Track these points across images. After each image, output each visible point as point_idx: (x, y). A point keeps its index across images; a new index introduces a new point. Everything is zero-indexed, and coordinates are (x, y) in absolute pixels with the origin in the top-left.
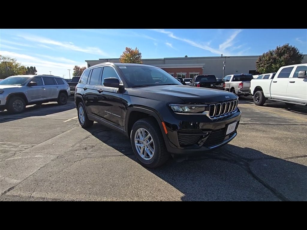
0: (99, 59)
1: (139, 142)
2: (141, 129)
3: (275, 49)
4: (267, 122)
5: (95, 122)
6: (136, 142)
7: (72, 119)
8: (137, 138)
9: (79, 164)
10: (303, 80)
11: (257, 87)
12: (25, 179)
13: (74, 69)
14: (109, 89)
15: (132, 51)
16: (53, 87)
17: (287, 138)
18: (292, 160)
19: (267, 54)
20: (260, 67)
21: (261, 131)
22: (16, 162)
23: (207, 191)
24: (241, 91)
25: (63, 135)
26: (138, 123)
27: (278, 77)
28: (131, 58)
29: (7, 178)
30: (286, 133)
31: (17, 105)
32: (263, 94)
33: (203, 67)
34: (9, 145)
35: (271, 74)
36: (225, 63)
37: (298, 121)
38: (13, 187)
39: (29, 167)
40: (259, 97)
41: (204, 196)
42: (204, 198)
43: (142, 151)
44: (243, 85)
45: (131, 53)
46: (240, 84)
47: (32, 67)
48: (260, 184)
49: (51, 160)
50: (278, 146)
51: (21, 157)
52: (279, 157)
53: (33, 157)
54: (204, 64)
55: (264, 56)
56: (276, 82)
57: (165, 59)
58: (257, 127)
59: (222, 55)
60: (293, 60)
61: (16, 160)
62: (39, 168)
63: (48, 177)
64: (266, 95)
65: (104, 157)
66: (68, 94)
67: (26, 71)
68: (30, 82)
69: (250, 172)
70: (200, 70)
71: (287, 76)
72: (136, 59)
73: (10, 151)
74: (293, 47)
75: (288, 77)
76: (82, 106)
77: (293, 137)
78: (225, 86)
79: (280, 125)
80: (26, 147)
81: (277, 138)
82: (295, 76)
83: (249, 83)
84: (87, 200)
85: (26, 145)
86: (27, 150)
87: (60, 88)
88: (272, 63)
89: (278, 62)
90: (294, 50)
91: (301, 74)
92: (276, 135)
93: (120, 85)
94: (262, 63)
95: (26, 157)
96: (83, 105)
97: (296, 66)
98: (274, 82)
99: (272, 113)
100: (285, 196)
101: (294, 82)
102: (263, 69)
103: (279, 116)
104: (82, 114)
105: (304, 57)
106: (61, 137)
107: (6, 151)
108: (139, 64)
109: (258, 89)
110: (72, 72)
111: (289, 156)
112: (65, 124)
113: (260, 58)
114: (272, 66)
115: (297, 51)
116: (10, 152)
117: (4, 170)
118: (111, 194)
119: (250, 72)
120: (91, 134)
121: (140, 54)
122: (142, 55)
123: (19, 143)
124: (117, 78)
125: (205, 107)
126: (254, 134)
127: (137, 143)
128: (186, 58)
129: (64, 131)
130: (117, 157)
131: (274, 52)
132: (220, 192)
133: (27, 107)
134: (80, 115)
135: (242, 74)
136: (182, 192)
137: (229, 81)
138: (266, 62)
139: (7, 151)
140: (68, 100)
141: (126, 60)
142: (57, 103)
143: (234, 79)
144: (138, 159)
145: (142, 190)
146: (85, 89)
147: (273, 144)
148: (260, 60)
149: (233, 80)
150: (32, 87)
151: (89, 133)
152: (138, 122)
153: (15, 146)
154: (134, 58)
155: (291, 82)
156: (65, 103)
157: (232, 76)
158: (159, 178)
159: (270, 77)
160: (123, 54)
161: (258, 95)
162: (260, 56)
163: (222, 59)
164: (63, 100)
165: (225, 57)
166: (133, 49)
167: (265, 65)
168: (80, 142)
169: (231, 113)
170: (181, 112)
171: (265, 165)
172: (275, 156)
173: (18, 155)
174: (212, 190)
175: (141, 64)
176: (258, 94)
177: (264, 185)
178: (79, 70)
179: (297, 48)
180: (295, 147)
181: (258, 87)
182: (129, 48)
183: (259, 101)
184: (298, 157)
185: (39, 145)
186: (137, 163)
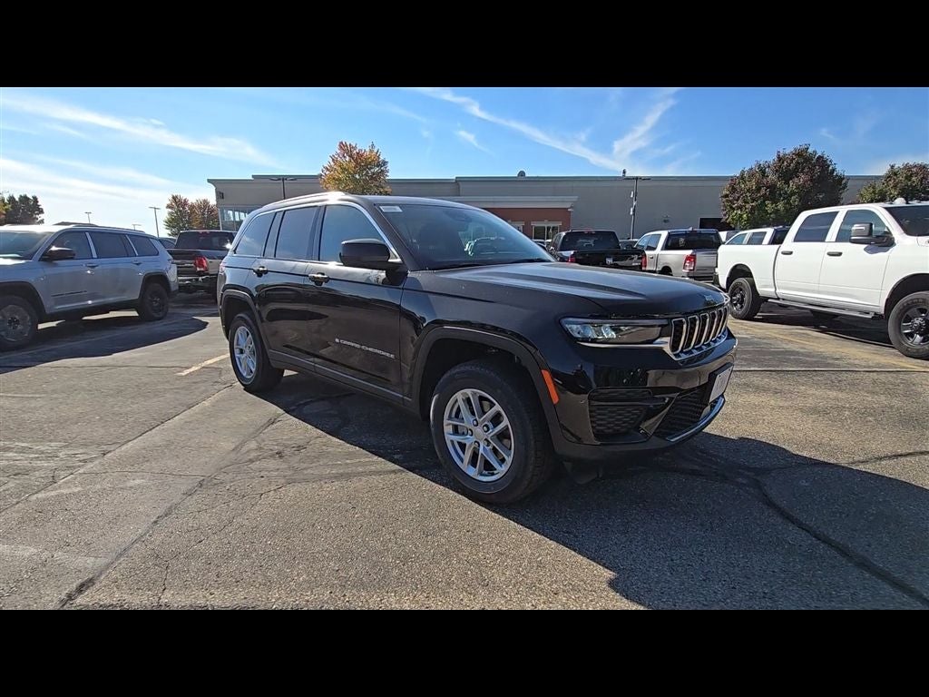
0: (253, 176)
1: (456, 430)
2: (469, 392)
3: (771, 158)
4: (778, 367)
5: (287, 373)
6: (448, 429)
7: (203, 365)
8: (450, 418)
9: (278, 501)
10: (865, 249)
11: (736, 266)
12: (121, 555)
13: (168, 207)
14: (352, 274)
15: (358, 153)
16: (123, 264)
17: (841, 409)
18: (869, 468)
19: (752, 174)
20: (734, 209)
21: (769, 390)
22: (72, 504)
23: (672, 560)
24: (690, 277)
25: (192, 416)
26: (458, 373)
27: (796, 240)
28: (357, 177)
29: (58, 555)
30: (833, 394)
31: (10, 322)
32: (753, 285)
33: (571, 207)
34: (23, 450)
35: (770, 231)
36: (636, 194)
37: (857, 362)
38: (91, 582)
39: (119, 516)
40: (743, 297)
41: (669, 574)
42: (669, 579)
43: (467, 456)
44: (695, 262)
45: (356, 161)
46: (688, 258)
47: (24, 199)
48: (804, 533)
49: (184, 494)
50: (824, 432)
51: (79, 489)
52: (832, 461)
53: (121, 486)
54: (575, 198)
55: (742, 177)
56: (791, 253)
57: (459, 181)
58: (756, 379)
59: (624, 172)
60: (820, 193)
61: (68, 496)
62: (155, 519)
63: (193, 543)
64: (764, 288)
65: (348, 476)
66: (172, 285)
67: (6, 210)
68: (50, 247)
69: (770, 504)
70: (562, 214)
71: (820, 236)
72: (372, 178)
73: (35, 469)
74: (819, 154)
75: (822, 240)
76: (248, 325)
77: (855, 405)
78: (646, 262)
79: (814, 373)
80: (82, 457)
81: (815, 410)
82: (843, 236)
83: (714, 257)
84: (341, 605)
85: (81, 451)
86: (90, 465)
87: (148, 266)
88: (765, 198)
89: (780, 195)
90: (822, 162)
91: (858, 233)
92: (810, 402)
93: (390, 261)
94: (739, 197)
95: (98, 486)
96: (250, 321)
97: (842, 210)
98: (784, 253)
99: (782, 340)
100: (876, 561)
101: (840, 254)
102: (741, 216)
103: (802, 348)
104: (247, 351)
105: (848, 184)
106: (190, 422)
107: (20, 471)
108: (381, 194)
109: (740, 271)
110: (164, 214)
111: (856, 458)
112: (187, 381)
113: (734, 184)
114: (766, 206)
115: (829, 166)
116: (37, 473)
117: (38, 530)
118: (406, 582)
119: (704, 223)
120: (281, 411)
121: (385, 163)
122: (389, 167)
123: (53, 444)
124: (382, 242)
125: (659, 326)
126: (753, 399)
127: (451, 431)
128: (522, 178)
129: (191, 402)
130: (387, 477)
131: (769, 167)
132: (708, 560)
133: (41, 326)
134: (237, 351)
135: (691, 229)
136: (607, 568)
137: (654, 249)
138: (748, 194)
139: (26, 472)
140: (170, 304)
141: (339, 180)
142: (134, 314)
143: (669, 244)
144: (454, 479)
145: (492, 568)
146: (260, 274)
147: (809, 426)
148: (733, 189)
149: (666, 247)
150: (56, 265)
151: (274, 409)
152: (457, 370)
153: (43, 453)
154: (366, 175)
155: (831, 254)
156: (161, 314)
157: (664, 234)
158: (531, 532)
159: (767, 238)
160: (332, 163)
161: (741, 290)
162: (732, 179)
163: (628, 184)
164: (155, 305)
165: (637, 178)
166: (363, 146)
167: (748, 203)
168: (254, 436)
169: (709, 345)
170: (594, 341)
171: (804, 483)
172: (822, 459)
173: (65, 483)
174: (684, 558)
175: (387, 194)
176: (739, 288)
177: (815, 537)
178: (184, 208)
179: (831, 158)
180: (867, 433)
181: (738, 268)
182: (348, 144)
183: (741, 308)
184: (881, 459)
185: (124, 448)
186: (451, 492)
